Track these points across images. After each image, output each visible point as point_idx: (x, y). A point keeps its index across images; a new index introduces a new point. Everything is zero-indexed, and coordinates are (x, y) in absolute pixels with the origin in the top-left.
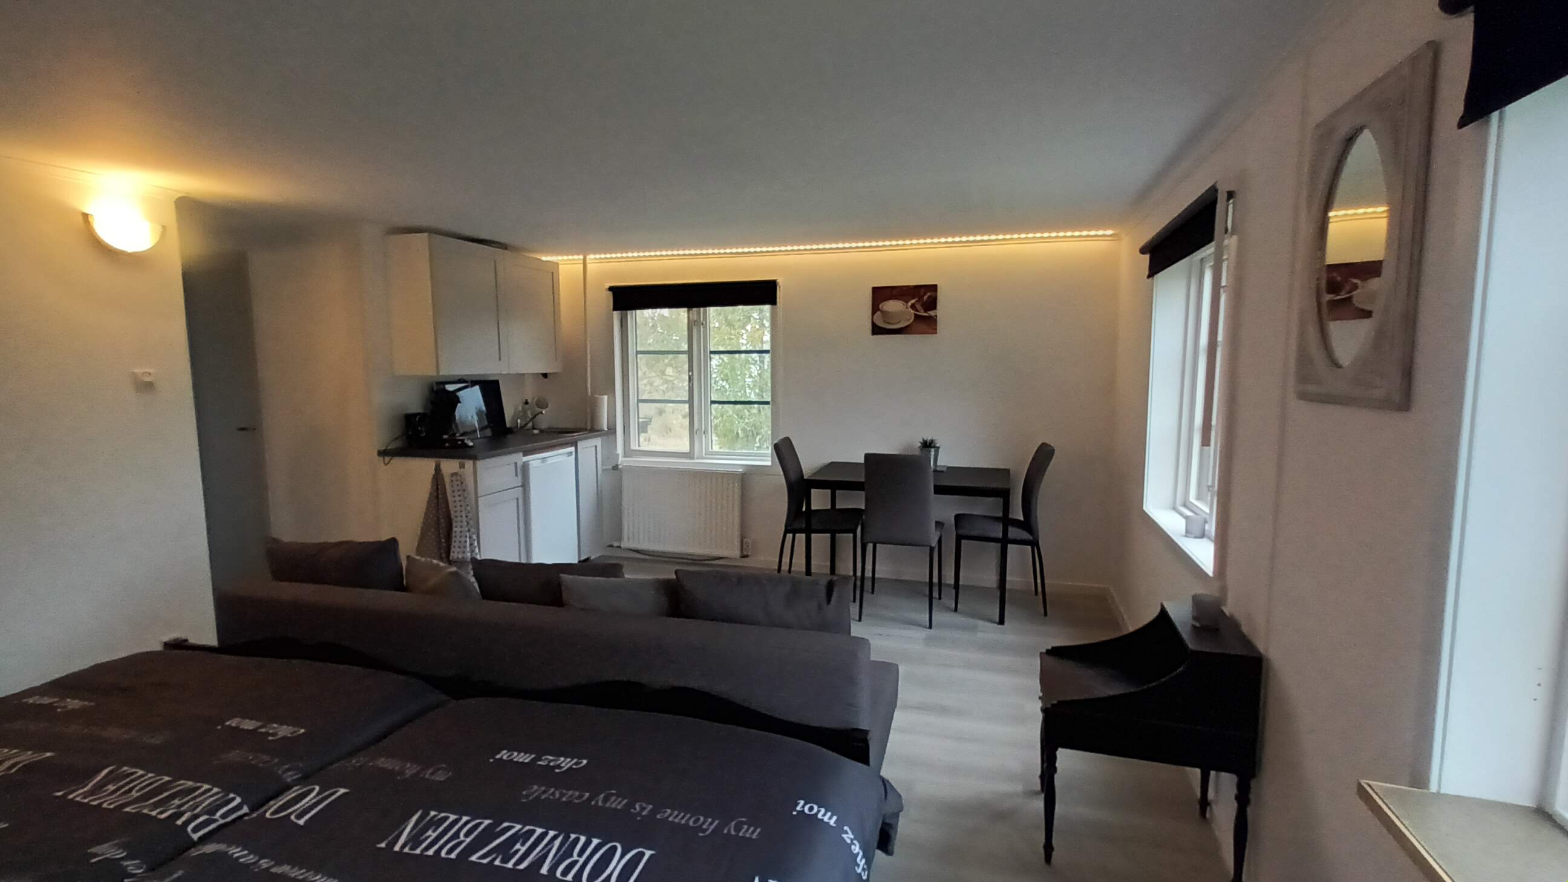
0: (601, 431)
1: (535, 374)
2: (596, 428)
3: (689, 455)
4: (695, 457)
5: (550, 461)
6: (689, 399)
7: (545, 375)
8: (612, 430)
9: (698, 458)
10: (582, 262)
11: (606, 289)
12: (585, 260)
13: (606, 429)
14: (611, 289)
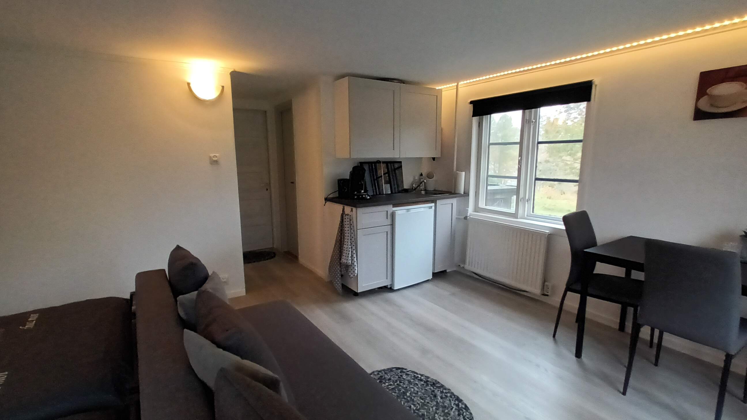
0: (459, 194)
1: (429, 158)
2: (457, 192)
3: (515, 215)
4: (519, 217)
5: (412, 211)
6: (518, 176)
7: (434, 159)
8: (466, 194)
9: (520, 218)
10: (456, 88)
11: (469, 102)
12: (457, 86)
13: (463, 193)
14: (471, 102)
